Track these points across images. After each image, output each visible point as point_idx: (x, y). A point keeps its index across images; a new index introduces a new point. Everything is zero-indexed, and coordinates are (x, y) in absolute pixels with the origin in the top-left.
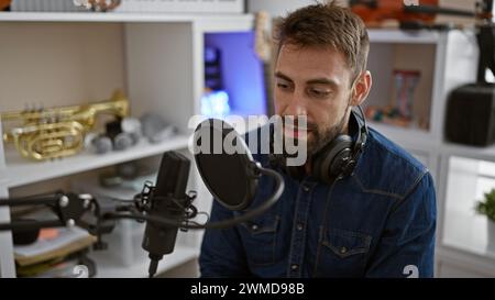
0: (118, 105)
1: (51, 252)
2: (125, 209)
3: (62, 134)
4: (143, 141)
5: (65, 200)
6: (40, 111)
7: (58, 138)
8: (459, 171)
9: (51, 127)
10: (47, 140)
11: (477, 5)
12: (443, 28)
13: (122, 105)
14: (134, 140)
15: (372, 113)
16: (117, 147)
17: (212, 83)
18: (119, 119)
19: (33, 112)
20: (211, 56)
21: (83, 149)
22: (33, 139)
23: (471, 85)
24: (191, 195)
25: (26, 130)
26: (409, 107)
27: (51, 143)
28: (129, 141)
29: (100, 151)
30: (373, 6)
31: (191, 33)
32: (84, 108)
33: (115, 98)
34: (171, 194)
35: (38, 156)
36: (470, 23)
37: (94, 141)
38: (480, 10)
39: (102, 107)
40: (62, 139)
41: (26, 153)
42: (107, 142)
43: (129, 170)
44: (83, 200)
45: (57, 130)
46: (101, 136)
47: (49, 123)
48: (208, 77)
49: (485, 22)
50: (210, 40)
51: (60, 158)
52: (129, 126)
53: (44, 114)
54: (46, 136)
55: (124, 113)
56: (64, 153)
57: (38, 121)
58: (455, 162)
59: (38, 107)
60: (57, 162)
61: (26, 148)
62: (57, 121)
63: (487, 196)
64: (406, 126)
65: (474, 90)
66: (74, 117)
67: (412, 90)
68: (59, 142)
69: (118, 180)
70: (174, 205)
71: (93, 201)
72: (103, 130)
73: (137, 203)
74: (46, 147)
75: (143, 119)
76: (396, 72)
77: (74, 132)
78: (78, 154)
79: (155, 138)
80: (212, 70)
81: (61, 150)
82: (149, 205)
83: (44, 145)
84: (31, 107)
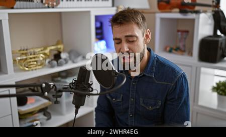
0: (59, 46)
1: (33, 109)
2: (66, 88)
3: (36, 59)
4: (70, 62)
5: (44, 85)
6: (27, 50)
7: (35, 61)
8: (206, 74)
9: (31, 56)
10: (30, 62)
11: (213, 2)
12: (198, 12)
13: (61, 47)
14: (66, 62)
15: (168, 49)
16: (59, 65)
17: (99, 37)
18: (60, 53)
19: (23, 50)
20: (99, 25)
21: (45, 65)
22: (24, 62)
23: (210, 36)
24: (91, 83)
25: (21, 58)
26: (184, 46)
27: (32, 63)
28: (64, 62)
29: (52, 67)
30: (168, 3)
31: (90, 16)
32: (45, 48)
33: (58, 44)
34: (83, 83)
35: (27, 69)
36: (210, 10)
37: (49, 62)
38: (214, 4)
39: (53, 48)
40: (36, 61)
41: (21, 68)
42: (55, 62)
43: (64, 74)
44: (50, 85)
45: (34, 58)
46: (52, 60)
47: (31, 55)
48: (97, 34)
49: (217, 9)
50: (98, 18)
51: (36, 69)
52: (64, 56)
53: (28, 51)
54: (30, 60)
55: (61, 50)
56: (37, 67)
57: (26, 54)
58: (203, 70)
59: (26, 48)
60: (34, 71)
61: (21, 66)
62: (34, 54)
63: (217, 84)
64: (182, 55)
65: (211, 39)
66: (41, 52)
67: (185, 39)
68: (35, 63)
69: (59, 79)
70: (84, 87)
71: (54, 85)
72: (53, 58)
73: (70, 86)
74: (30, 65)
75: (70, 53)
76: (178, 31)
77: (41, 59)
78: (43, 67)
79: (75, 61)
80: (99, 31)
81: (36, 66)
82: (75, 87)
83: (29, 64)
84: (23, 48)
